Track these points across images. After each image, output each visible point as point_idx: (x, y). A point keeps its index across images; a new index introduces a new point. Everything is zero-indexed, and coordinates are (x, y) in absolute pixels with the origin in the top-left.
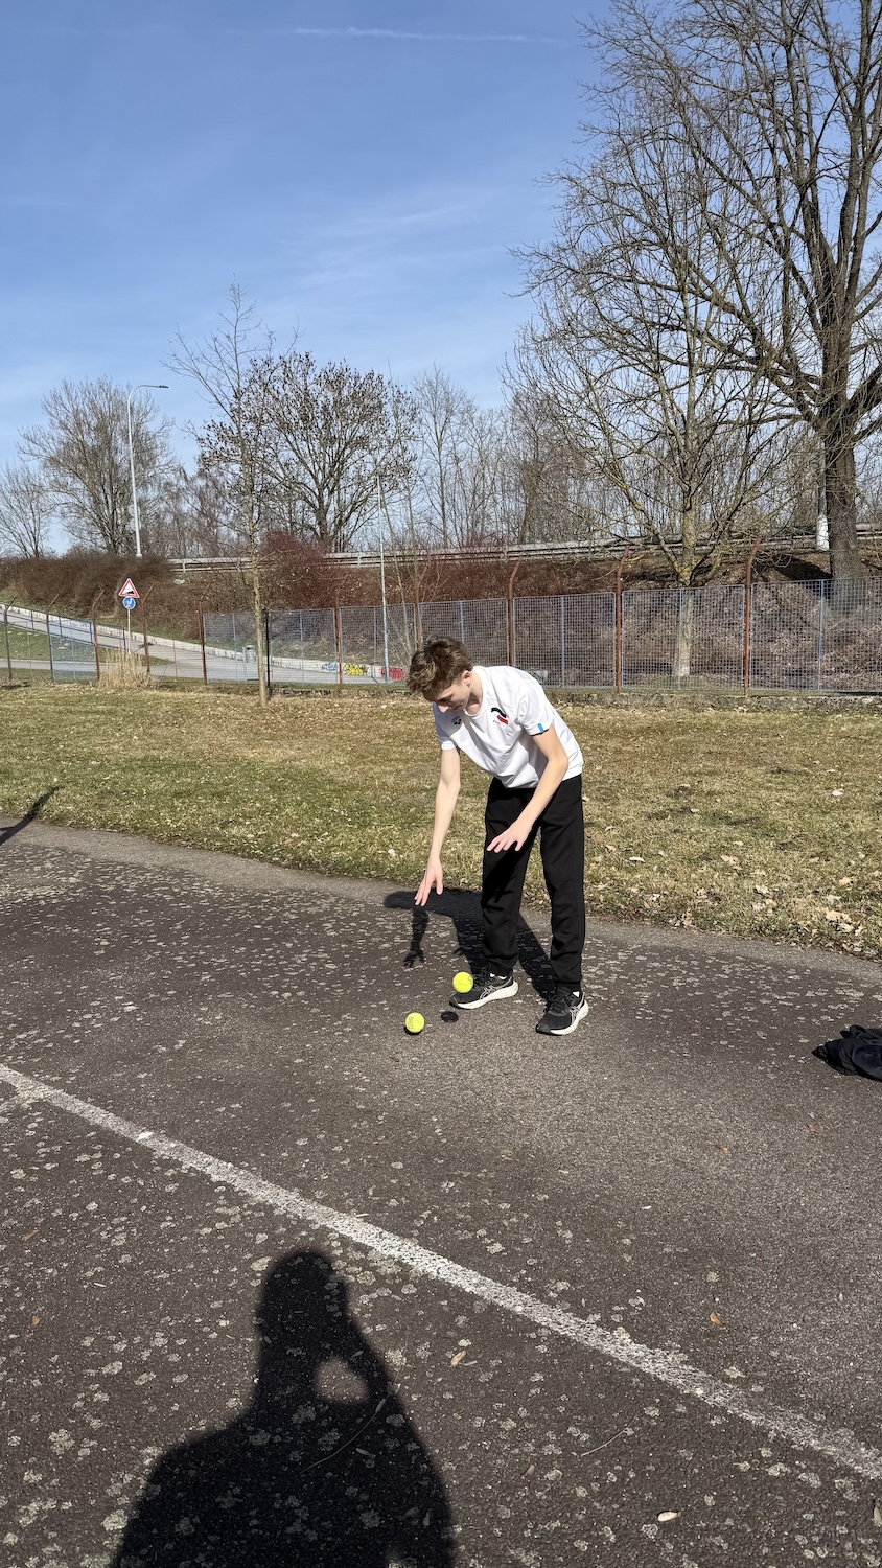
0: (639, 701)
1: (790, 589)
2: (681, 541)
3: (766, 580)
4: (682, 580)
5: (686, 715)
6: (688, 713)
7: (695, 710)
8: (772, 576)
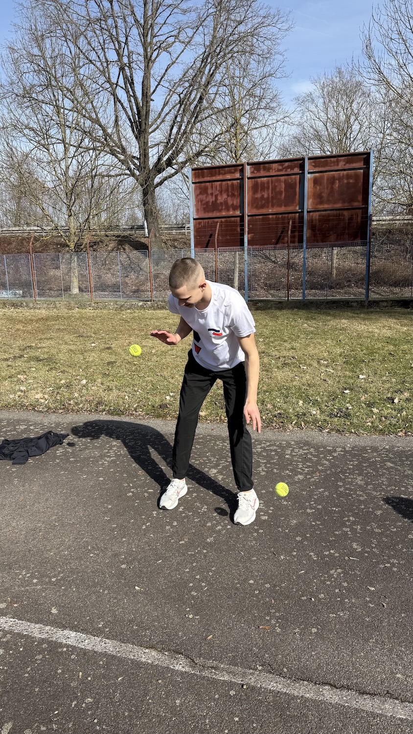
0: (45, 305)
1: (135, 254)
2: (68, 230)
3: (124, 249)
4: (71, 249)
5: (64, 312)
6: (66, 311)
7: (70, 309)
8: (127, 247)
